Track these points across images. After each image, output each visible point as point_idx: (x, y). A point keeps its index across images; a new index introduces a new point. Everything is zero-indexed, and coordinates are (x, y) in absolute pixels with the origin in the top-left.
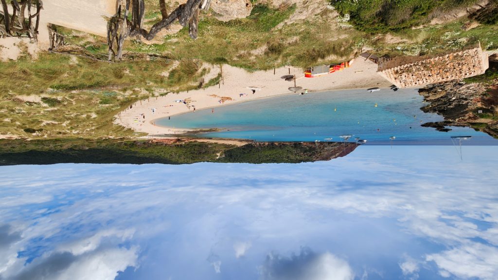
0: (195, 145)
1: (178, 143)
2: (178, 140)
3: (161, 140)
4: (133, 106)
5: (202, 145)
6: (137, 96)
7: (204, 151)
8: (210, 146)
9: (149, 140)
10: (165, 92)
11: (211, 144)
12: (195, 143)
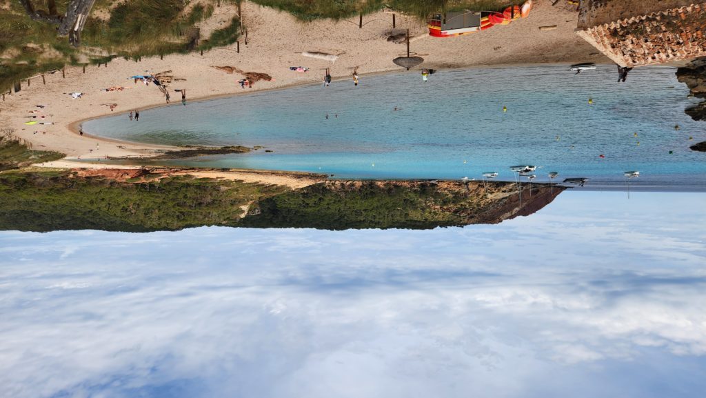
0: (188, 185)
1: (143, 180)
2: (145, 173)
3: (99, 171)
4: (24, 85)
5: (203, 185)
6: (33, 62)
7: (209, 199)
8: (223, 188)
9: (68, 172)
10: (105, 54)
11: (227, 183)
12: (187, 181)
